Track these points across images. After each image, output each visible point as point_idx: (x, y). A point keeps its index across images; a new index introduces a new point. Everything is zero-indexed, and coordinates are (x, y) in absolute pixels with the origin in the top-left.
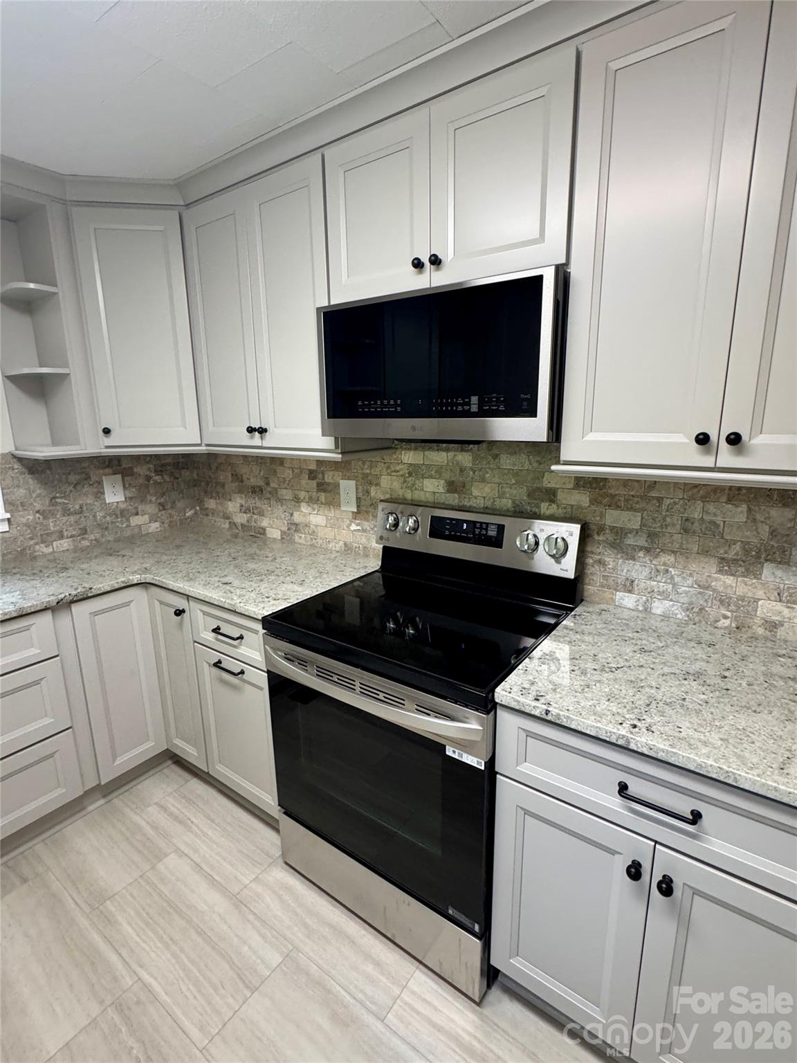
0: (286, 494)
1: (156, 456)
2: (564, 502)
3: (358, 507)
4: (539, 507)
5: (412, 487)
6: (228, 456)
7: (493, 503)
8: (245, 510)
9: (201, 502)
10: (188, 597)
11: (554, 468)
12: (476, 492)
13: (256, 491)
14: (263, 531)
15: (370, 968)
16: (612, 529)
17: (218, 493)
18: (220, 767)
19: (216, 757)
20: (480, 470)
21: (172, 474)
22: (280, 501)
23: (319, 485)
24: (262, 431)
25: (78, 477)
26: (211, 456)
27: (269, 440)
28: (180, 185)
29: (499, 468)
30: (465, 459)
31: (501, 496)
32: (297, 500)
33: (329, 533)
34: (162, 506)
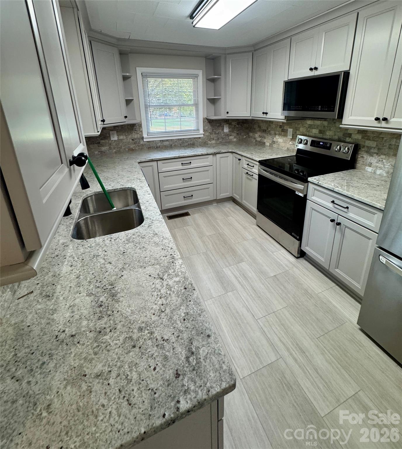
0: (272, 132)
1: (238, 119)
2: (353, 137)
3: (293, 137)
4: (345, 139)
5: (309, 131)
6: (257, 120)
7: (332, 137)
8: (260, 137)
9: (248, 134)
10: (242, 156)
11: (340, 126)
12: (327, 134)
13: (264, 131)
14: (264, 143)
15: (272, 246)
16: (367, 146)
17: (253, 131)
18: (244, 201)
19: (243, 199)
20: (329, 127)
21: (241, 125)
22: (270, 134)
23: (282, 130)
24: (266, 113)
25: (218, 124)
26: (252, 120)
27: (268, 116)
28: (254, 45)
29: (335, 126)
30: (325, 123)
31: (335, 135)
32: (275, 134)
33: (283, 144)
34: (238, 134)
